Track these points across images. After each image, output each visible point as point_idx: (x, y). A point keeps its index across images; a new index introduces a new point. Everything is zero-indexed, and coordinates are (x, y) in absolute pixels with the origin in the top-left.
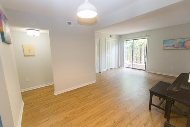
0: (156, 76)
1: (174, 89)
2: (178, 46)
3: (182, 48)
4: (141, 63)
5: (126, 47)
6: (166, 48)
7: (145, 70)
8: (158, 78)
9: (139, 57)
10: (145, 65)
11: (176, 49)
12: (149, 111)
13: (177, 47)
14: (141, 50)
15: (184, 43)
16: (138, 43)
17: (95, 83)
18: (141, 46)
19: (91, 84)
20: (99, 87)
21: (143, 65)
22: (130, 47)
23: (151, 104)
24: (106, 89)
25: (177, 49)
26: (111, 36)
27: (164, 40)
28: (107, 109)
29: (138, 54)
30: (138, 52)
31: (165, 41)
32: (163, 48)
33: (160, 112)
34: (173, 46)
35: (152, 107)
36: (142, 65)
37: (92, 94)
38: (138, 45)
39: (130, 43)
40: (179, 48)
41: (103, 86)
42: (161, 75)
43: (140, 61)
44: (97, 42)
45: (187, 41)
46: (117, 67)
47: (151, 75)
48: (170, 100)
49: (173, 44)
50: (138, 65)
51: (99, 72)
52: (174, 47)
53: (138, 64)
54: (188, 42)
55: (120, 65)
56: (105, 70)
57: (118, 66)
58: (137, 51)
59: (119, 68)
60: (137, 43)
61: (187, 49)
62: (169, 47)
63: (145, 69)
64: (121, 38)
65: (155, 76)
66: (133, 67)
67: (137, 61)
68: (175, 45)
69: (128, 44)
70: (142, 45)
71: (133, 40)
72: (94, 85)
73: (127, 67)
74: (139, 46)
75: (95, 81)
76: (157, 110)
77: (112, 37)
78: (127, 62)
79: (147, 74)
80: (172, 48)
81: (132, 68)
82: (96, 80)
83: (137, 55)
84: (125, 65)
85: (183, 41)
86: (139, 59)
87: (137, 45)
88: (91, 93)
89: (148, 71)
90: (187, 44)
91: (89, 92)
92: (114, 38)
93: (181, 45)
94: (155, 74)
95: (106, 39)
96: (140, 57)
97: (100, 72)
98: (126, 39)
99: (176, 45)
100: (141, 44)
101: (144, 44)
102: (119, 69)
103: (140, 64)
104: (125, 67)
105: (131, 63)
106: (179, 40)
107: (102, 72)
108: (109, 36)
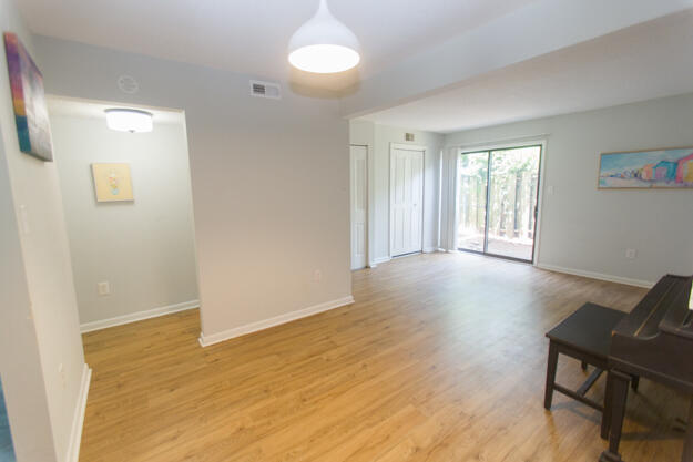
0: (572, 283)
1: (636, 334)
2: (653, 177)
3: (668, 182)
4: (516, 235)
5: (463, 176)
6: (611, 182)
7: (531, 262)
8: (578, 291)
9: (511, 212)
10: (531, 242)
11: (648, 185)
12: (544, 410)
13: (650, 181)
14: (517, 187)
15: (676, 164)
16: (509, 164)
17: (349, 306)
18: (519, 173)
19: (335, 309)
20: (362, 321)
22: (479, 176)
23: (551, 386)
24: (388, 327)
25: (651, 188)
26: (408, 137)
27: (602, 155)
28: (389, 401)
29: (506, 203)
30: (505, 197)
31: (606, 158)
32: (599, 182)
33: (586, 417)
34: (636, 175)
35: (557, 397)
36: (523, 243)
37: (336, 347)
38: (508, 168)
39: (478, 160)
40: (659, 184)
41: (377, 318)
42: (591, 281)
43: (515, 228)
44: (356, 155)
45: (687, 158)
46: (428, 249)
47: (555, 280)
49: (636, 168)
50: (506, 243)
51: (364, 265)
52: (640, 178)
53: (505, 238)
54: (689, 162)
55: (442, 241)
56: (386, 259)
57: (434, 243)
58: (505, 192)
59: (437, 252)
60: (505, 161)
61: (686, 187)
62: (622, 177)
63: (530, 259)
64: (445, 144)
65: (568, 285)
66: (490, 251)
67: (501, 227)
68: (644, 175)
69: (469, 166)
70: (523, 169)
71: (490, 151)
72: (345, 314)
73: (465, 247)
74: (512, 172)
75: (349, 299)
76: (572, 410)
77: (413, 139)
78: (467, 233)
79: (539, 274)
80: (634, 183)
81: (485, 254)
82: (352, 294)
83: (503, 205)
84: (460, 242)
85: (672, 157)
86: (510, 220)
87: (506, 171)
88: (332, 342)
89: (540, 265)
90: (685, 169)
91: (328, 338)
92: (419, 145)
93: (664, 173)
94: (570, 277)
95: (392, 146)
96: (516, 211)
97: (367, 267)
98: (462, 147)
99: (648, 172)
100: (520, 166)
101: (528, 168)
102: (437, 256)
103: (515, 240)
104: (459, 249)
105: (483, 235)
106: (661, 153)
107: (372, 264)
108: (403, 135)
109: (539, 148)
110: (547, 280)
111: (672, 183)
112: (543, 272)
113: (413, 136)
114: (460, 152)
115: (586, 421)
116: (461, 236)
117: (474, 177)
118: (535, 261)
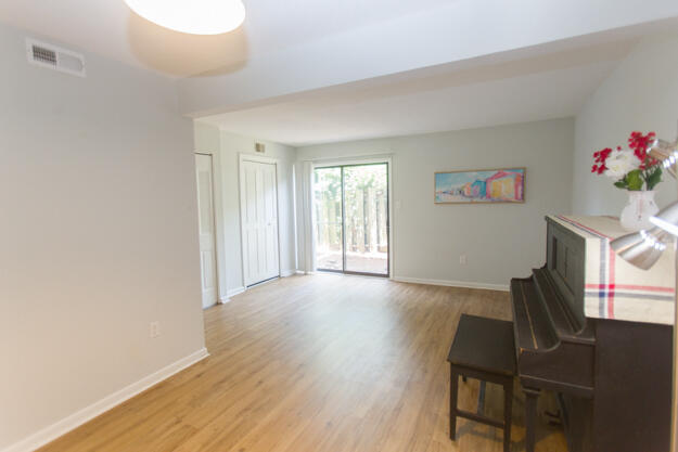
0: (425, 292)
1: (536, 346)
2: (472, 194)
3: (482, 198)
4: (367, 249)
5: (316, 192)
6: (444, 198)
7: (388, 276)
8: (433, 300)
9: (361, 227)
10: (385, 256)
11: (468, 200)
12: (451, 442)
13: (471, 197)
14: (365, 202)
15: (485, 183)
16: (356, 180)
17: (203, 362)
18: (365, 189)
19: (183, 372)
20: (222, 382)
21: (374, 256)
23: (454, 413)
24: (260, 382)
25: (472, 203)
26: (258, 148)
27: (436, 174)
29: (356, 219)
30: (355, 212)
31: (439, 176)
32: (436, 198)
34: (460, 192)
35: (460, 421)
36: (376, 258)
37: (195, 432)
38: (356, 184)
39: (327, 176)
40: (475, 200)
41: (244, 372)
42: (438, 288)
43: (366, 243)
44: (202, 164)
45: (492, 178)
46: (286, 273)
47: (411, 291)
48: (530, 388)
49: (460, 186)
50: (360, 258)
51: (214, 302)
52: (464, 195)
53: (358, 254)
54: (494, 181)
55: (300, 264)
56: (241, 290)
57: (292, 266)
58: (354, 208)
59: (295, 275)
60: (352, 177)
61: (493, 202)
62: (451, 194)
63: (386, 273)
64: (296, 157)
65: (423, 294)
66: (348, 268)
67: (354, 243)
68: (466, 190)
69: (322, 179)
71: (342, 167)
72: (199, 376)
73: (323, 267)
74: (360, 188)
75: (202, 353)
76: (474, 433)
77: (263, 151)
78: (324, 251)
79: (396, 288)
80: (459, 198)
81: (344, 272)
82: (207, 344)
83: (353, 220)
84: (319, 262)
85: (482, 177)
86: (361, 235)
87: (354, 187)
88: (187, 426)
89: (397, 278)
90: (492, 187)
91: (178, 422)
92: (270, 158)
93: (478, 190)
94: (421, 286)
95: (242, 156)
96: (365, 226)
97: (218, 304)
98: (315, 162)
99: (468, 189)
100: (366, 183)
101: (373, 184)
102: (296, 280)
103: (367, 255)
104: (319, 270)
105: (341, 252)
106: (474, 174)
107: (225, 299)
108: (254, 146)
109: (385, 166)
110: (404, 292)
111: (484, 199)
112: (400, 285)
113: (263, 146)
114: (313, 166)
115: (487, 441)
116: (319, 254)
117: (326, 193)
118: (391, 274)
